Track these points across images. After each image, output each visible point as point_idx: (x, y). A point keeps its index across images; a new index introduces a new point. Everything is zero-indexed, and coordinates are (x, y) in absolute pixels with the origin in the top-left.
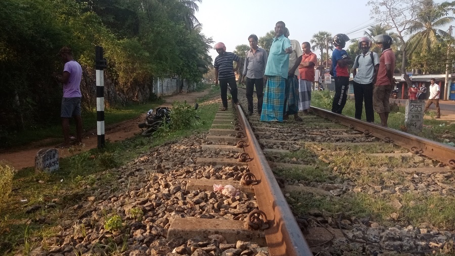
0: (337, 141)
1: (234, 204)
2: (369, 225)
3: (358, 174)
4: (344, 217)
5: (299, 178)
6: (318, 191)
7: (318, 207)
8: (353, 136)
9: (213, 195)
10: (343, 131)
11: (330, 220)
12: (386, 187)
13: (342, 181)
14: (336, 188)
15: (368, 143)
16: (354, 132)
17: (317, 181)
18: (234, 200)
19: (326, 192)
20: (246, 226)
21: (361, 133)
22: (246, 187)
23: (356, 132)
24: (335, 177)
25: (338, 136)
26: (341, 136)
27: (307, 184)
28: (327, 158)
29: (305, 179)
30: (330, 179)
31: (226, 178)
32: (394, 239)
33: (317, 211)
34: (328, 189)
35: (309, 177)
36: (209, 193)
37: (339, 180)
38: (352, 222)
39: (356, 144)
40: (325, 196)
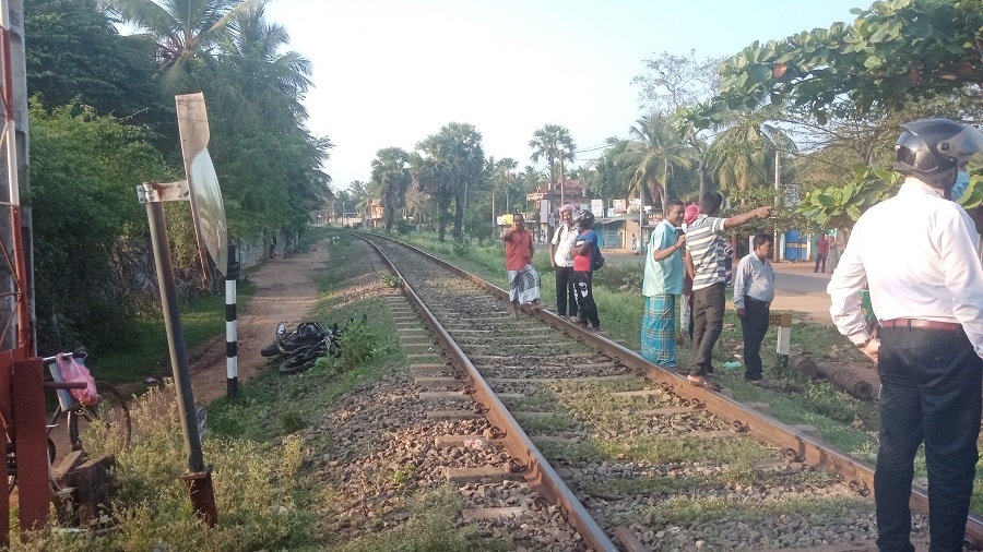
0: (580, 375)
1: (488, 457)
2: (600, 464)
3: (599, 420)
4: (581, 459)
5: (541, 429)
6: (560, 439)
7: (561, 453)
8: (600, 365)
9: (466, 450)
10: (588, 357)
11: (570, 462)
12: (622, 432)
13: (582, 429)
14: (576, 436)
15: (616, 378)
16: (602, 358)
17: (558, 430)
18: (487, 453)
19: (567, 441)
20: (507, 471)
21: (610, 360)
22: (494, 440)
23: (604, 358)
24: (576, 425)
25: (581, 366)
26: (585, 366)
27: (549, 434)
28: (567, 402)
29: (547, 429)
30: (571, 426)
31: (469, 433)
32: (616, 471)
33: (560, 457)
34: (569, 437)
35: (550, 426)
36: (462, 449)
37: (579, 427)
38: (588, 463)
39: (602, 379)
40: (566, 444)
